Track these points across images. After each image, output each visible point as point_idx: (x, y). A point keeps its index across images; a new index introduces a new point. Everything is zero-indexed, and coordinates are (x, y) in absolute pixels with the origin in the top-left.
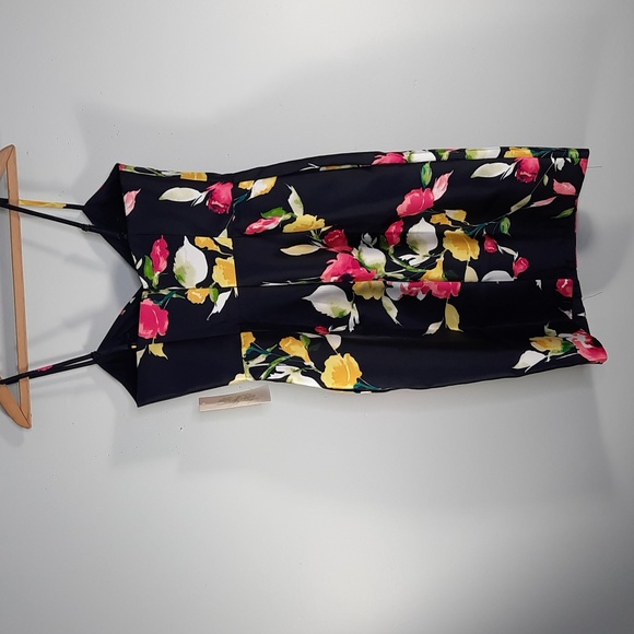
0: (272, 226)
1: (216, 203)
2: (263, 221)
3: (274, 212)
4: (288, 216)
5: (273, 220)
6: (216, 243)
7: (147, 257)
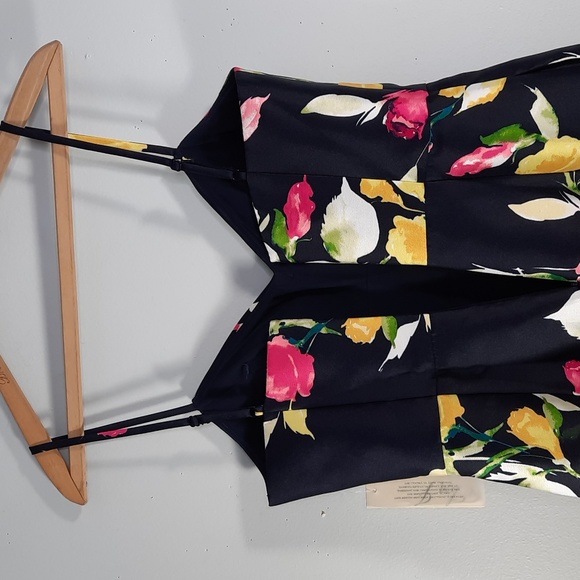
0: (498, 160)
1: (401, 120)
2: (484, 150)
3: (505, 132)
4: (529, 141)
5: (501, 148)
6: (397, 190)
7: (278, 214)
